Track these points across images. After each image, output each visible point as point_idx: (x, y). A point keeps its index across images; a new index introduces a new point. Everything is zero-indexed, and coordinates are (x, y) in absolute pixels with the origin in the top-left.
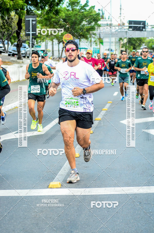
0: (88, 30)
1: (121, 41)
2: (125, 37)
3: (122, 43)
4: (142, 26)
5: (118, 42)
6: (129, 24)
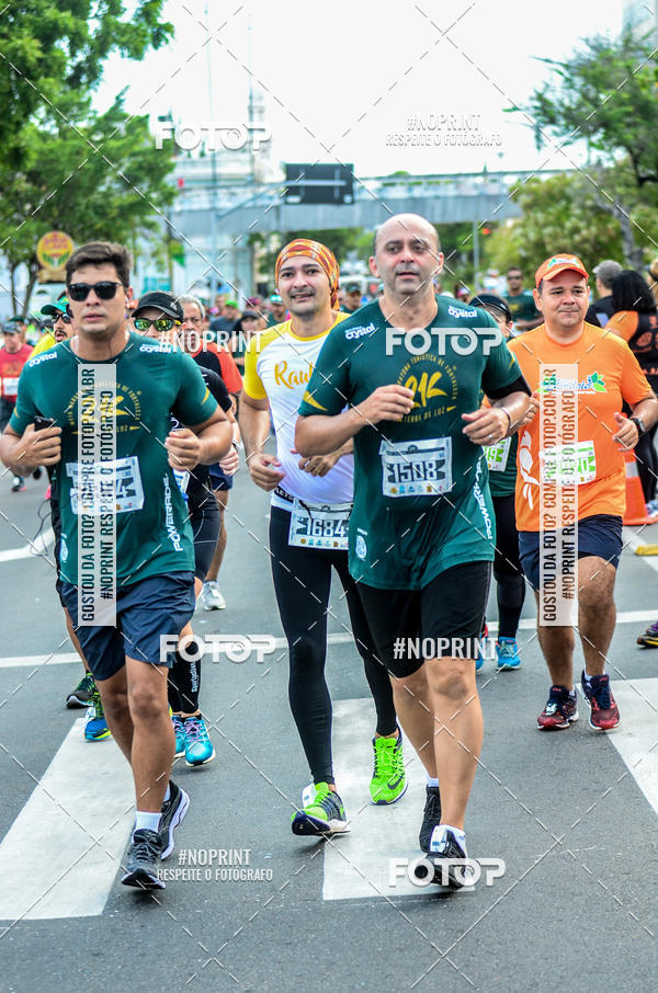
0: (127, 211)
1: (257, 244)
2: (273, 226)
3: (262, 252)
4: (337, 183)
5: (244, 251)
6: (288, 179)
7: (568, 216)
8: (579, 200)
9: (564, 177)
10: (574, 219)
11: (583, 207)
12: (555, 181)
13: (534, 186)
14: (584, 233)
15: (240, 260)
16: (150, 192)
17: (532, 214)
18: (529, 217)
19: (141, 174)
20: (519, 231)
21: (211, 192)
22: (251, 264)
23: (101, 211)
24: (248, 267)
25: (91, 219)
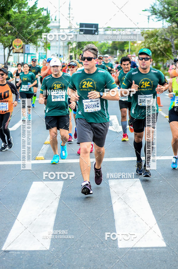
0: (37, 34)
1: (70, 45)
2: (75, 40)
3: (71, 47)
4: (94, 29)
5: (66, 47)
6: (80, 27)
7: (157, 41)
8: (160, 36)
9: (156, 30)
10: (158, 42)
11: (161, 38)
12: (154, 31)
13: (148, 32)
14: (161, 45)
15: (65, 49)
16: (43, 29)
17: (147, 40)
18: (146, 40)
19: (41, 24)
20: (143, 44)
21: (58, 30)
22: (68, 50)
23: (29, 34)
24: (67, 51)
25: (27, 36)
